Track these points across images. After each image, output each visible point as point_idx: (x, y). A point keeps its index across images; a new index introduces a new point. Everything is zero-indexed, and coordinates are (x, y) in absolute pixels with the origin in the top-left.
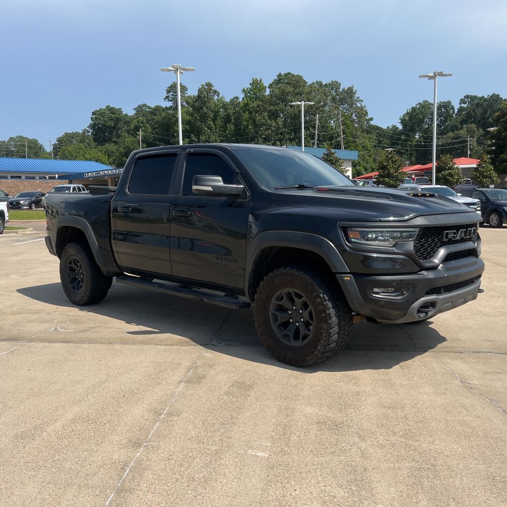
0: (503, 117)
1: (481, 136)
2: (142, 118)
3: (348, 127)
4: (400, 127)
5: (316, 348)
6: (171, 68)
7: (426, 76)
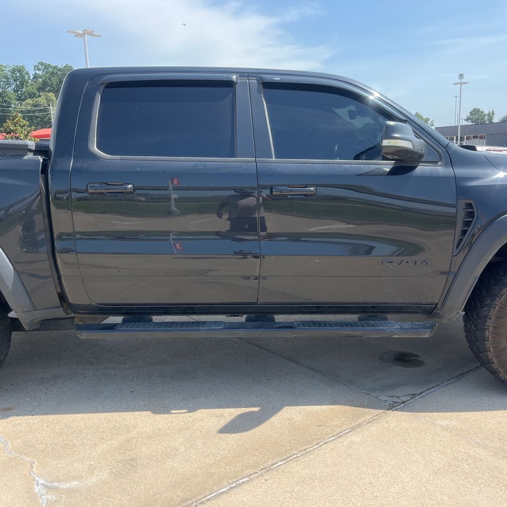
7: (74, 33)
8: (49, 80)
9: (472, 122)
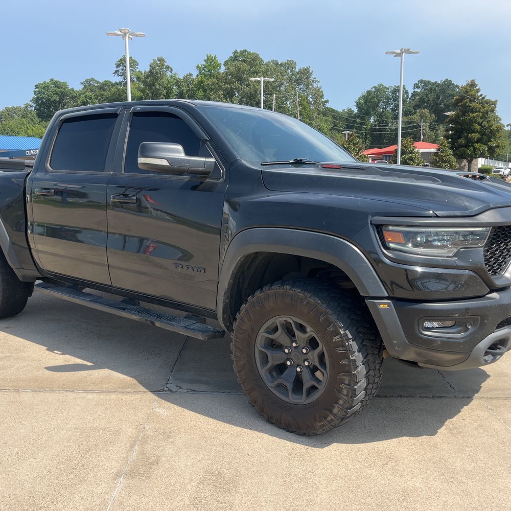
0: (461, 102)
1: (434, 121)
2: (91, 94)
3: (305, 108)
4: (355, 110)
5: (331, 412)
6: (119, 33)
7: (393, 53)
8: (426, 96)
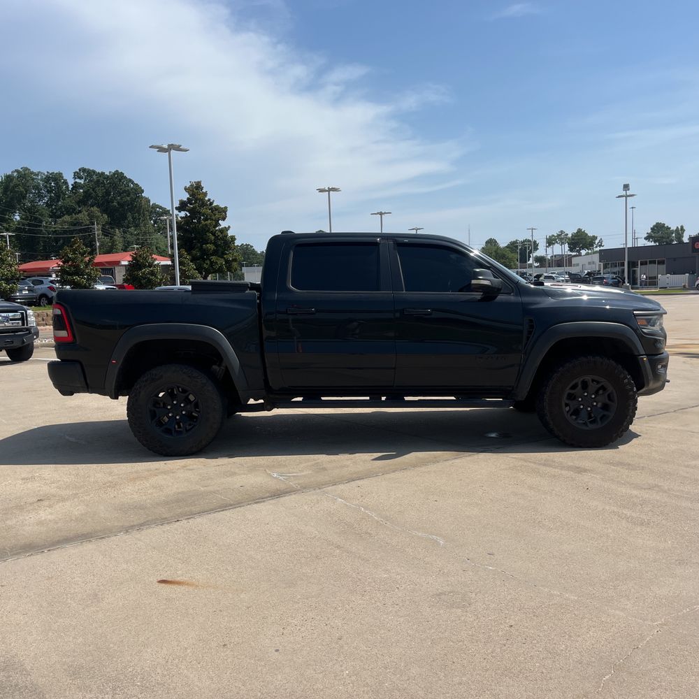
8: (93, 190)
9: (655, 242)
